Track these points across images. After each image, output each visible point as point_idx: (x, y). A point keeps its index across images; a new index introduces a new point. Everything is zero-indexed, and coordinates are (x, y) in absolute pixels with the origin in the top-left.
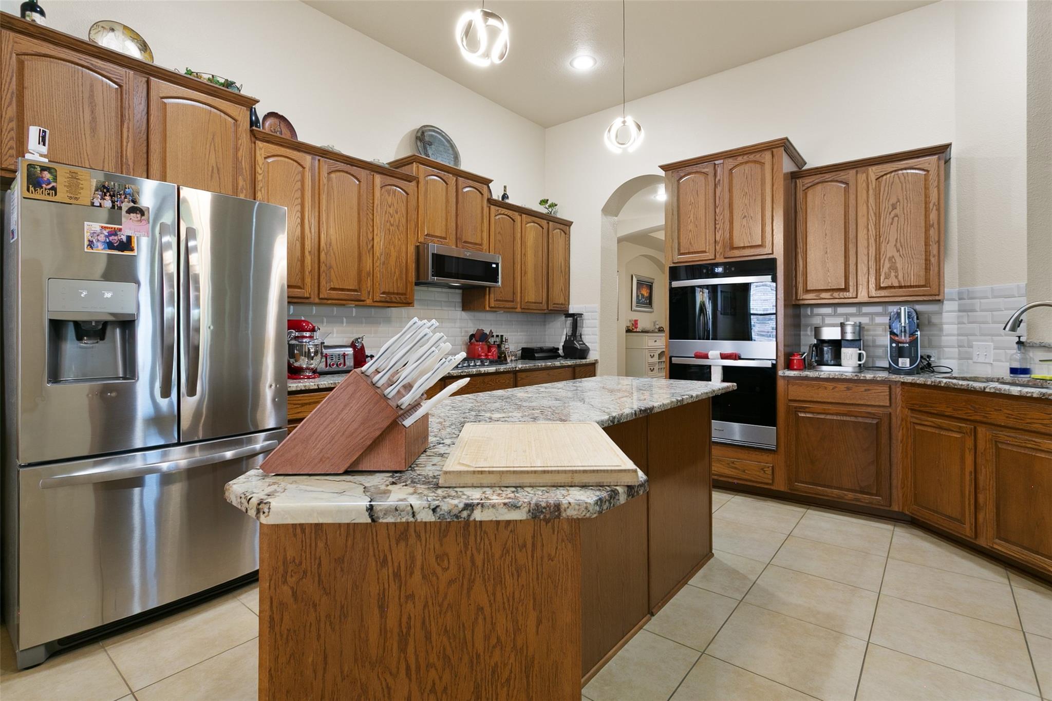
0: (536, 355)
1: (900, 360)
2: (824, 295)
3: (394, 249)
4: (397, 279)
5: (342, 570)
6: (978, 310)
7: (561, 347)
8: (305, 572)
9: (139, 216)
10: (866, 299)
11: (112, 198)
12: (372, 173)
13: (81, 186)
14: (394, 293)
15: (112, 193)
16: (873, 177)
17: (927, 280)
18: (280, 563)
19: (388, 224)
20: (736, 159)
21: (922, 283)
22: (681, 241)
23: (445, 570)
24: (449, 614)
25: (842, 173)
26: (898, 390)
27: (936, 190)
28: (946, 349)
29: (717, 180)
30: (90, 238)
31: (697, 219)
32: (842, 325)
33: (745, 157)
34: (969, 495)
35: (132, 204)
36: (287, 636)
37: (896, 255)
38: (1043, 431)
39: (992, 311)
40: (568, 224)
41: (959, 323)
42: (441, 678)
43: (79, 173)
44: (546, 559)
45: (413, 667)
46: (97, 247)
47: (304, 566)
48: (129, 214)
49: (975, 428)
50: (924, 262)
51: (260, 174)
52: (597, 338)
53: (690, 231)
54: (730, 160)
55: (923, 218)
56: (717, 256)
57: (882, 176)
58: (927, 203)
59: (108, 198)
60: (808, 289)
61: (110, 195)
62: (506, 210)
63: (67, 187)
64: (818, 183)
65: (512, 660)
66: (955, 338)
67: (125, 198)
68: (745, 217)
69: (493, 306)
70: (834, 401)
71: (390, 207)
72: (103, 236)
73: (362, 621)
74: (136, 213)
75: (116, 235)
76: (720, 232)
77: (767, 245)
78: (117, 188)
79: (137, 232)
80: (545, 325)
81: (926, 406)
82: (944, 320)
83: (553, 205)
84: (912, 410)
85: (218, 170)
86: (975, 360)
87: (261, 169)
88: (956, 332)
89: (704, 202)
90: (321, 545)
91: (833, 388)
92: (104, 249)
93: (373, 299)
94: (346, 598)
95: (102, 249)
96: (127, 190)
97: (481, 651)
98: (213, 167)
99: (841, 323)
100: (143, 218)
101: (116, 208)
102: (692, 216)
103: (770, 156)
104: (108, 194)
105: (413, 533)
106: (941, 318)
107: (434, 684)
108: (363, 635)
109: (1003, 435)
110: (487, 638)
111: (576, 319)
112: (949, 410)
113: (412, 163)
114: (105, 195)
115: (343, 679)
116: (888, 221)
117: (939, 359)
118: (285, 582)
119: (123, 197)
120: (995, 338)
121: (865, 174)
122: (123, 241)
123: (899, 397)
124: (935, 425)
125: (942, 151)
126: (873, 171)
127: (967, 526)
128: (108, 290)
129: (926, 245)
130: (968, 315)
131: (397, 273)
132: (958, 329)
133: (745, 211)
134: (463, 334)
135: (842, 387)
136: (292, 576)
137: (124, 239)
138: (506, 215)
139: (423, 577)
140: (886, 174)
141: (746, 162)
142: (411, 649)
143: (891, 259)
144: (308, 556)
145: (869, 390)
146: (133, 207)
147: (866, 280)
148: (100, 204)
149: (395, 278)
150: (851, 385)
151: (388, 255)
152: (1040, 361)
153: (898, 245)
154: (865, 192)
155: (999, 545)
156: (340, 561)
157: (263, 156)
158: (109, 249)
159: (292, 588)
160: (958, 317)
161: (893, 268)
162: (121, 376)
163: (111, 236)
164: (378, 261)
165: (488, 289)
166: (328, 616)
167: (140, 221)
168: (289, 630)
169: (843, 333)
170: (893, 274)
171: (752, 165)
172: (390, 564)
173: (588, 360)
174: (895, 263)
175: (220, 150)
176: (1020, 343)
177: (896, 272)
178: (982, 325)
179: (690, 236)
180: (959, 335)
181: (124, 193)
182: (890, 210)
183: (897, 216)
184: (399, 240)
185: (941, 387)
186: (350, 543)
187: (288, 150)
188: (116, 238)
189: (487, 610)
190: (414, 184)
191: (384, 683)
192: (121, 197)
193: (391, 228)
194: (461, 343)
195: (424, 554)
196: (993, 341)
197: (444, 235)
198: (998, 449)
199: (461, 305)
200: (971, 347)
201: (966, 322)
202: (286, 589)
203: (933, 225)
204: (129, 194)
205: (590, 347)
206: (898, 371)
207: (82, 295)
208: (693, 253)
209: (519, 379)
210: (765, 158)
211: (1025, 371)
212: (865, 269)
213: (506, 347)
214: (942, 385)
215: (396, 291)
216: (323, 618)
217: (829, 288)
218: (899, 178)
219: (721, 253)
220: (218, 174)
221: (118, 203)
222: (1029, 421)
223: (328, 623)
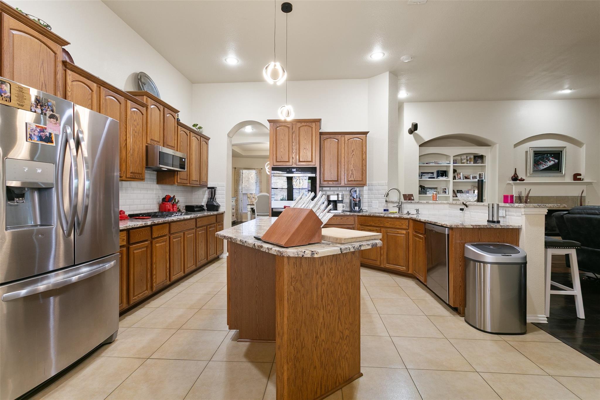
0: (195, 209)
1: (356, 207)
2: (330, 183)
3: (137, 146)
4: (138, 165)
5: (307, 278)
6: (374, 190)
7: (205, 206)
8: (297, 280)
9: (55, 120)
10: (344, 185)
11: (41, 107)
12: (126, 99)
13: (25, 97)
14: (136, 173)
15: (41, 104)
16: (346, 139)
17: (362, 179)
18: (290, 279)
19: (134, 132)
20: (301, 123)
21: (361, 180)
22: (277, 156)
23: (332, 273)
24: (333, 287)
25: (337, 136)
26: (357, 218)
27: (365, 147)
28: (364, 204)
29: (293, 131)
30: (30, 133)
31: (284, 146)
32: (338, 195)
33: (305, 123)
34: (379, 251)
35: (51, 113)
36: (292, 303)
37: (353, 169)
38: (399, 228)
39: (378, 190)
40: (208, 139)
41: (368, 194)
42: (331, 308)
43: (24, 89)
44: (353, 265)
45: (324, 306)
46: (34, 139)
47: (297, 278)
48: (50, 118)
49: (381, 229)
50: (361, 172)
51: (69, 92)
52: (225, 200)
53: (282, 152)
54: (299, 123)
55: (361, 156)
56: (293, 164)
57: (349, 139)
58: (362, 151)
59: (39, 107)
60: (325, 180)
61: (40, 105)
62: (184, 129)
63: (17, 97)
64: (328, 138)
65: (346, 298)
66: (367, 199)
67: (48, 108)
68: (305, 148)
69: (179, 182)
70: (336, 224)
71: (135, 121)
72: (37, 132)
73: (312, 294)
74: (54, 119)
75: (43, 132)
76: (294, 153)
77: (313, 161)
78: (44, 101)
79: (54, 131)
80: (192, 193)
81: (366, 223)
82: (364, 193)
83: (200, 128)
84: (361, 225)
85: (45, 85)
86: (373, 207)
87: (70, 88)
88: (367, 198)
89: (288, 139)
90: (301, 270)
91: (336, 219)
92: (38, 140)
93: (126, 176)
94: (308, 287)
95: (37, 141)
96: (49, 103)
97: (340, 297)
98: (42, 83)
99: (337, 194)
100: (57, 122)
101: (43, 114)
102: (282, 145)
103: (315, 125)
104: (39, 104)
105: (324, 262)
106: (363, 192)
107: (329, 310)
108: (312, 298)
109: (389, 230)
110: (341, 292)
111: (213, 190)
112: (373, 224)
113: (144, 96)
114: (38, 105)
115: (307, 314)
116: (351, 156)
117: (362, 207)
118: (291, 285)
119: (47, 107)
120: (379, 200)
121: (344, 138)
122: (47, 136)
123: (357, 221)
124: (368, 229)
125: (366, 133)
126: (347, 137)
127: (378, 262)
128: (39, 168)
129: (362, 166)
130: (371, 192)
131: (138, 161)
132: (368, 196)
133: (305, 146)
134: (157, 198)
135: (339, 218)
136: (293, 282)
137: (48, 135)
138: (184, 132)
139: (327, 276)
140: (351, 139)
141: (305, 126)
142: (324, 300)
143: (352, 170)
144: (298, 274)
145: (348, 219)
146: (52, 114)
147: (344, 177)
148: (35, 110)
149: (137, 164)
150: (342, 217)
151: (134, 150)
152: (393, 207)
153: (354, 165)
154: (344, 144)
155: (387, 265)
156: (306, 274)
157: (71, 80)
158: (40, 141)
159: (294, 287)
160: (368, 192)
161: (352, 174)
162: (39, 224)
163: (41, 132)
164: (129, 154)
165: (176, 172)
166: (303, 294)
167: (56, 124)
168: (293, 302)
169: (338, 197)
170: (352, 176)
171: (308, 127)
172: (319, 274)
173: (219, 212)
174: (353, 172)
175: (47, 72)
176: (386, 201)
177: (353, 175)
178: (375, 195)
179: (282, 154)
180: (368, 198)
181: (48, 105)
182: (352, 152)
183: (353, 155)
184: (139, 141)
185: (371, 216)
186: (309, 268)
187: (85, 79)
188: (43, 134)
189: (341, 284)
190: (145, 108)
191: (317, 313)
192: (46, 107)
193: (136, 134)
194: (156, 203)
195: (327, 269)
196: (378, 201)
197: (159, 141)
198: (387, 235)
199: (156, 180)
200: (372, 203)
201: (370, 194)
202: (292, 287)
203: (364, 160)
204: (50, 106)
205: (220, 205)
206: (355, 212)
207: (25, 171)
208: (282, 162)
209: (198, 222)
210: (313, 125)
211: (387, 210)
212: (344, 173)
213: (179, 205)
214: (372, 215)
215: (137, 172)
216: (302, 295)
217: (332, 180)
218: (355, 141)
219: (295, 163)
220: (46, 88)
221: (44, 111)
222: (396, 225)
223: (303, 297)
